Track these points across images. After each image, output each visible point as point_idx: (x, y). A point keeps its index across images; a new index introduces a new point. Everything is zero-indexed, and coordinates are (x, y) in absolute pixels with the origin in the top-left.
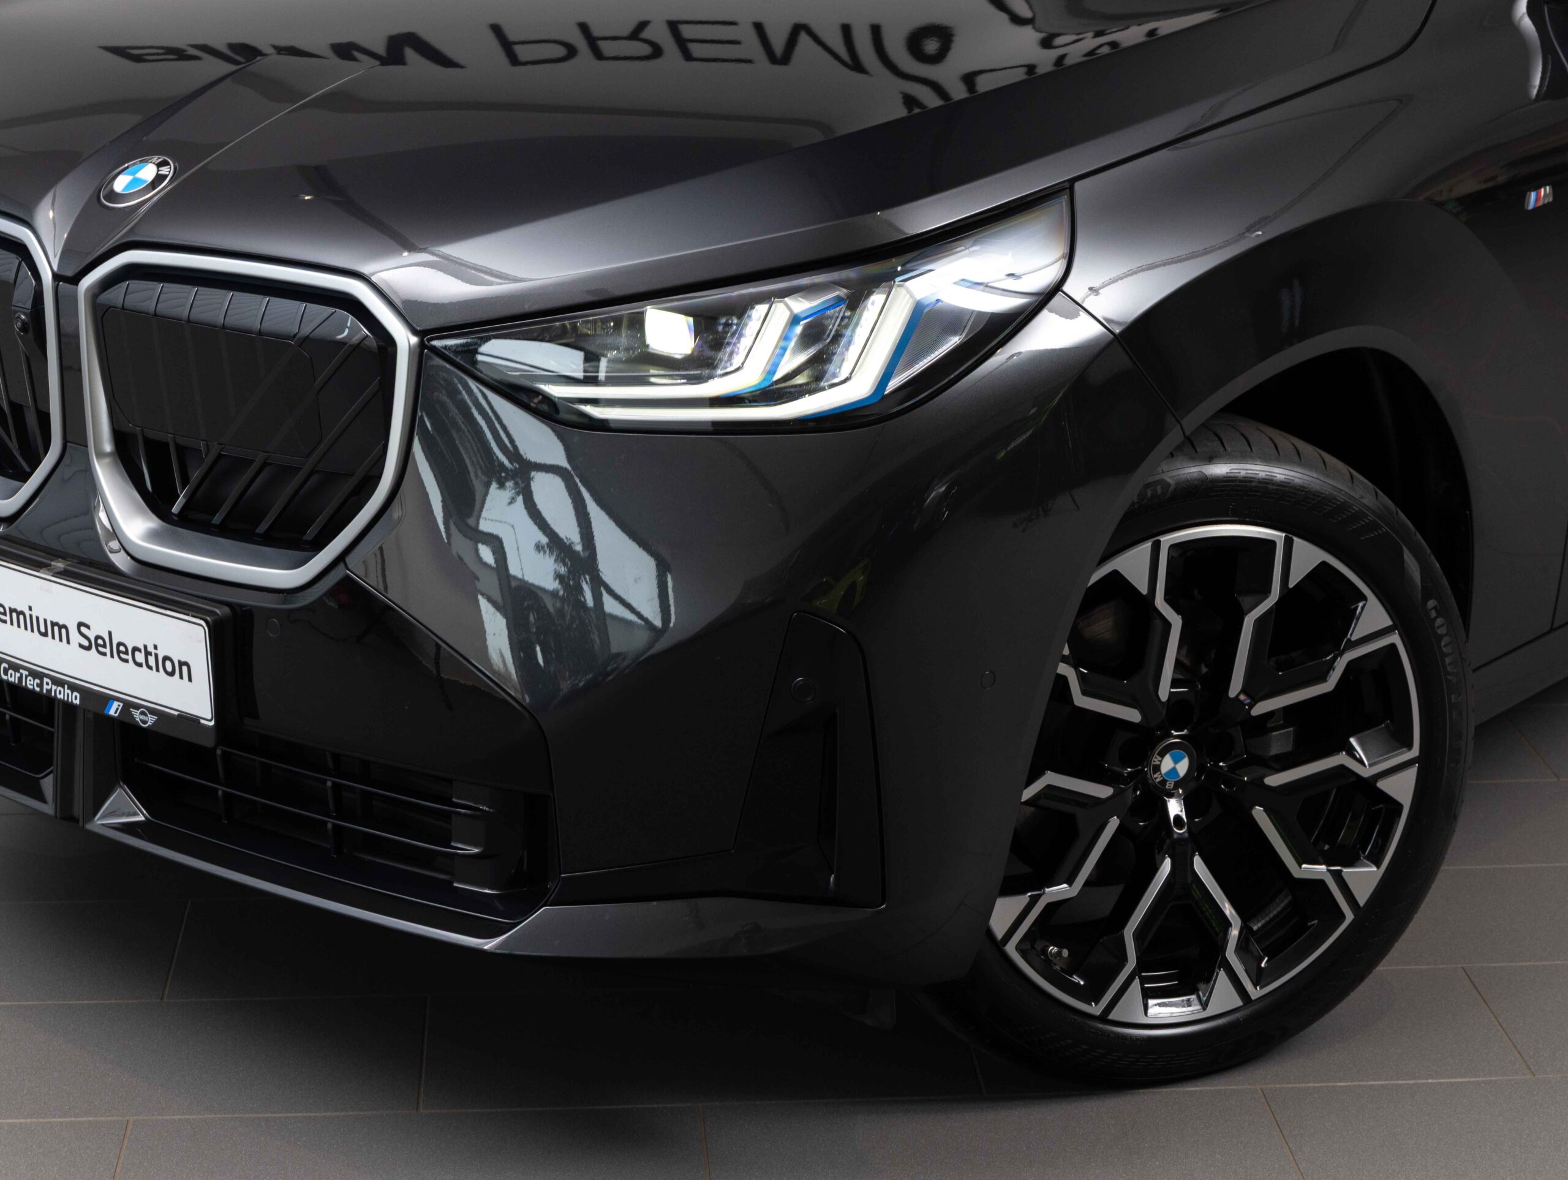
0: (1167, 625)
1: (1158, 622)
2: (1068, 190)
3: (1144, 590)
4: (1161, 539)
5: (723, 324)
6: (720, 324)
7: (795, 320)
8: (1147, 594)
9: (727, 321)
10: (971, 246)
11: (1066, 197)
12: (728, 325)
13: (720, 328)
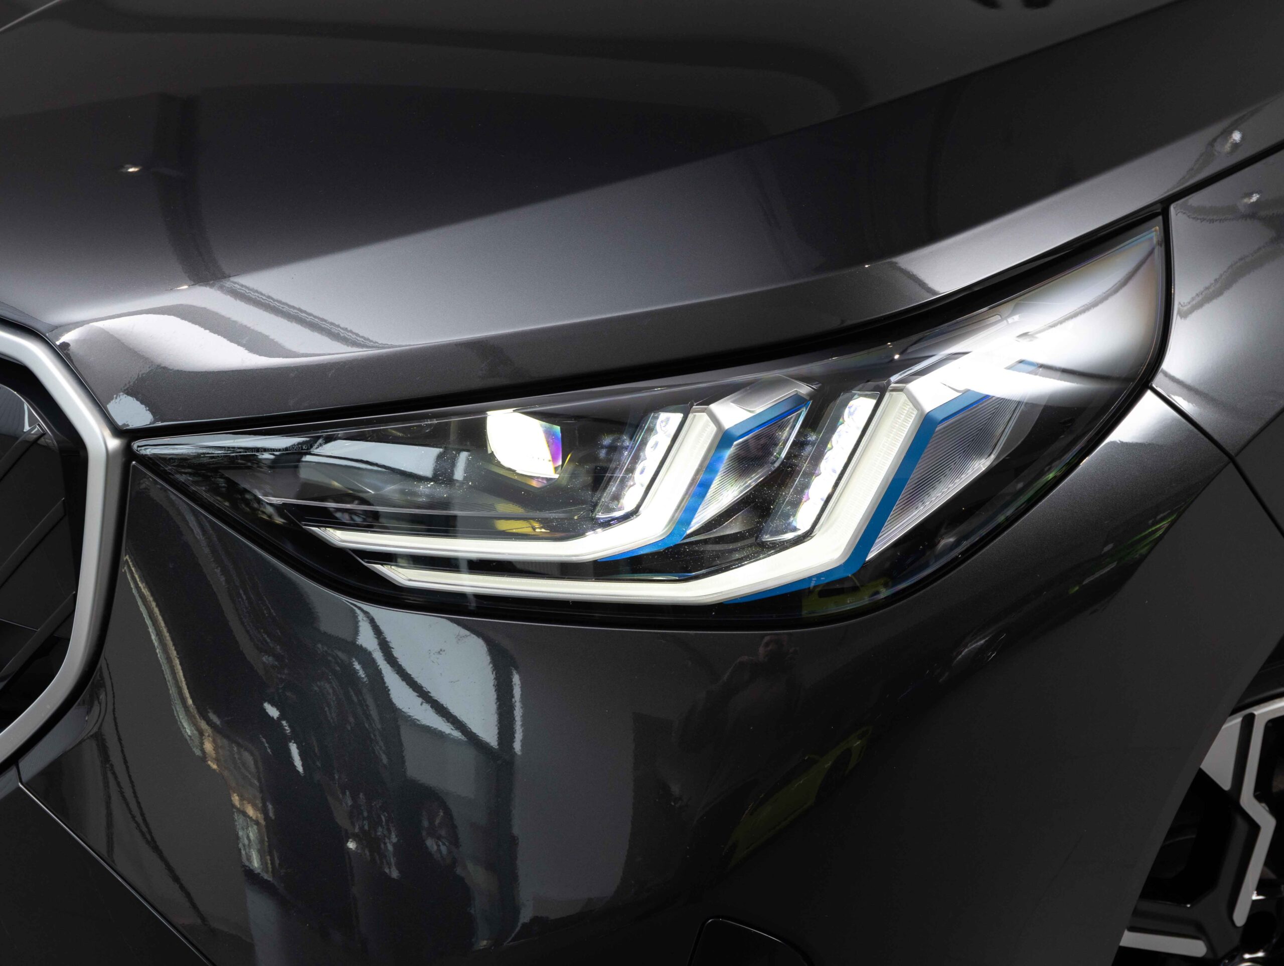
0: (1254, 829)
1: (1241, 825)
2: (1160, 218)
3: (1226, 784)
4: (1256, 713)
5: (606, 447)
6: (603, 447)
7: (724, 439)
8: (1230, 791)
9: (614, 441)
10: (1009, 316)
11: (1157, 228)
12: (613, 449)
13: (603, 453)
